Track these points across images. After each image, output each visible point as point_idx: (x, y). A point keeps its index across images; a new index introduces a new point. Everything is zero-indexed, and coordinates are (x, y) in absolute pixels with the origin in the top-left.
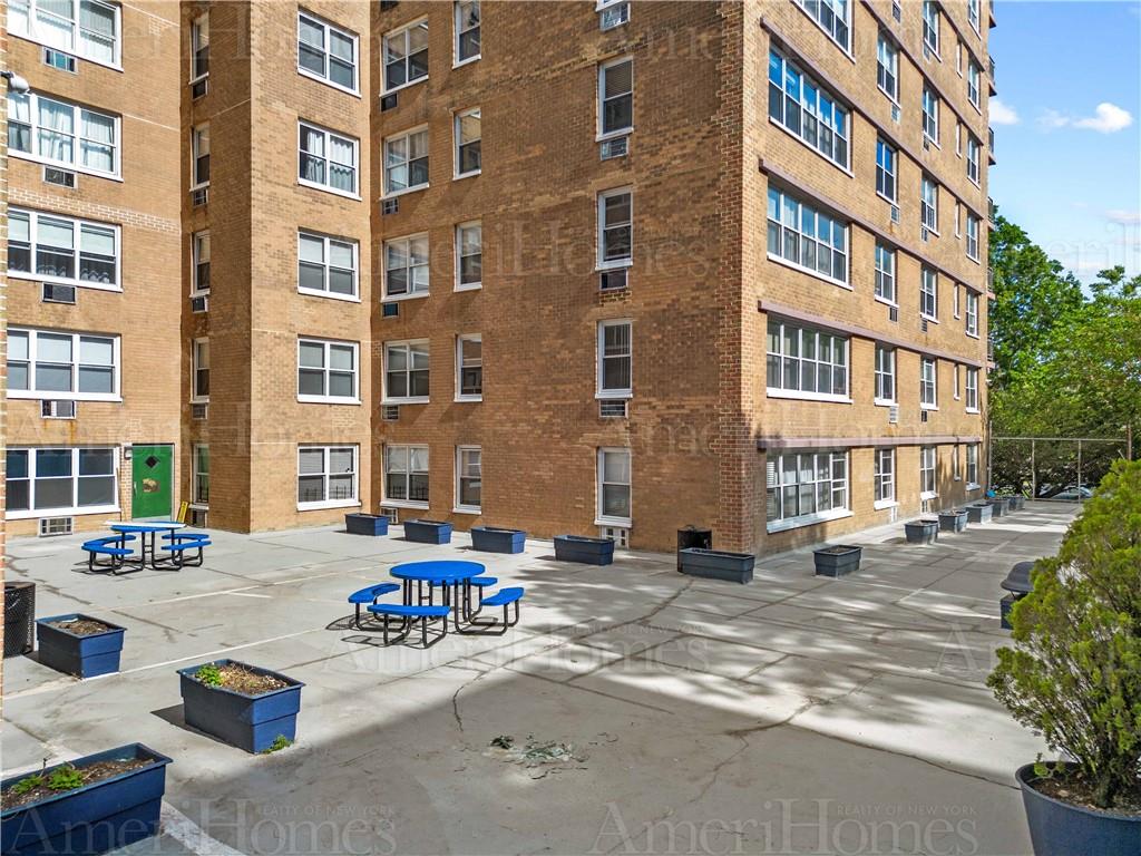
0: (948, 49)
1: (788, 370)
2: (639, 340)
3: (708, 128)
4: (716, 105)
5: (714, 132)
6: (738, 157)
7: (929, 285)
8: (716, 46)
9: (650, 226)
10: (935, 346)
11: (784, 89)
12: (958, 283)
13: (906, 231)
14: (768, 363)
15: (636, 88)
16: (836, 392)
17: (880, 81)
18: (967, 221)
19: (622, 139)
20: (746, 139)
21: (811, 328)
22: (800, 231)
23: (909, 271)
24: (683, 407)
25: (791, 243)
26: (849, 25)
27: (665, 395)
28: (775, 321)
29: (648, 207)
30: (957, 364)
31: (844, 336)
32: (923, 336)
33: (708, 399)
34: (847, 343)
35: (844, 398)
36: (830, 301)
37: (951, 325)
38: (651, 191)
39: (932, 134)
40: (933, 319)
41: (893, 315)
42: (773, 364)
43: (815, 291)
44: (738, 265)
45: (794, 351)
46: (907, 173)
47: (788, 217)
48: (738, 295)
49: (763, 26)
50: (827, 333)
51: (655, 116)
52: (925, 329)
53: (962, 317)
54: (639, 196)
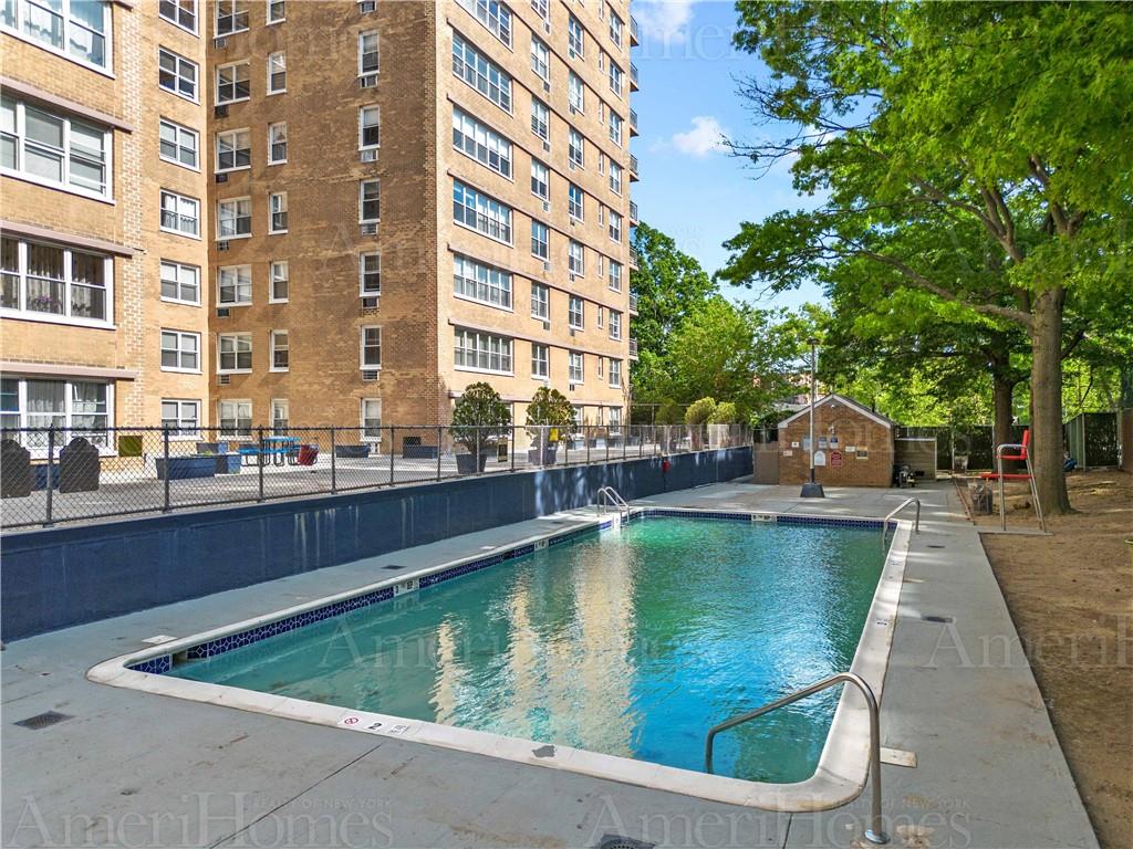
0: (591, 161)
1: (471, 357)
2: (385, 337)
3: (419, 226)
4: (424, 215)
5: (423, 229)
6: (434, 242)
7: (579, 308)
8: (423, 183)
9: (390, 274)
10: (582, 345)
11: (464, 204)
12: (601, 306)
13: (557, 275)
14: (456, 352)
15: (382, 198)
16: (503, 369)
17: (534, 189)
18: (609, 269)
19: (374, 225)
20: (439, 235)
21: (484, 335)
22: (477, 280)
23: (559, 303)
24: (407, 374)
25: (471, 287)
26: (510, 161)
27: (399, 368)
28: (459, 330)
29: (390, 265)
30: (601, 357)
31: (507, 340)
32: (572, 338)
33: (422, 370)
34: (511, 343)
35: (510, 373)
36: (495, 319)
37: (595, 332)
38: (391, 256)
39: (578, 215)
40: (581, 329)
41: (546, 326)
42: (459, 354)
43: (486, 313)
44: (436, 300)
45: (475, 346)
46: (556, 242)
47: (469, 272)
48: (436, 315)
49: (449, 174)
50: (496, 337)
51: (392, 215)
52: (573, 334)
53: (606, 328)
54: (383, 258)
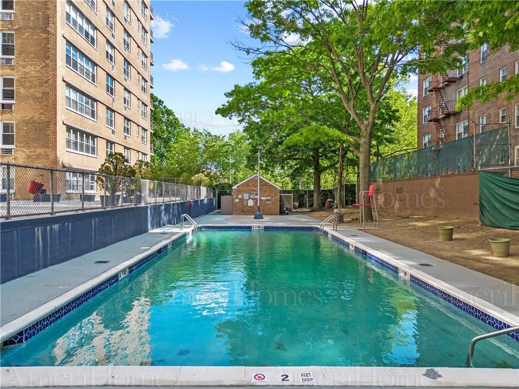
0: (134, 49)
1: (74, 145)
2: (18, 129)
3: (45, 64)
4: (48, 58)
5: (47, 66)
6: (55, 76)
7: (128, 125)
8: (47, 39)
9: (22, 90)
10: (130, 144)
11: (71, 56)
12: (138, 125)
13: (118, 106)
14: (67, 141)
15: (16, 43)
16: (92, 153)
17: (107, 57)
18: (142, 107)
19: (10, 60)
20: (58, 70)
21: (82, 133)
22: (78, 101)
23: (119, 120)
24: (36, 152)
25: (75, 105)
26: (95, 38)
27: (29, 148)
28: (69, 128)
29: (21, 83)
30: (138, 152)
31: (94, 137)
32: (125, 140)
33: (46, 150)
34: (96, 139)
35: (95, 156)
36: (88, 125)
37: (136, 139)
38: (23, 80)
39: (128, 76)
40: (129, 136)
41: (113, 132)
42: (68, 142)
43: (83, 121)
44: (55, 109)
45: (76, 138)
46: (118, 88)
47: (74, 96)
48: (56, 118)
49: (63, 37)
50: (88, 135)
51: (24, 55)
52: (126, 138)
53: (140, 137)
54: (18, 81)
